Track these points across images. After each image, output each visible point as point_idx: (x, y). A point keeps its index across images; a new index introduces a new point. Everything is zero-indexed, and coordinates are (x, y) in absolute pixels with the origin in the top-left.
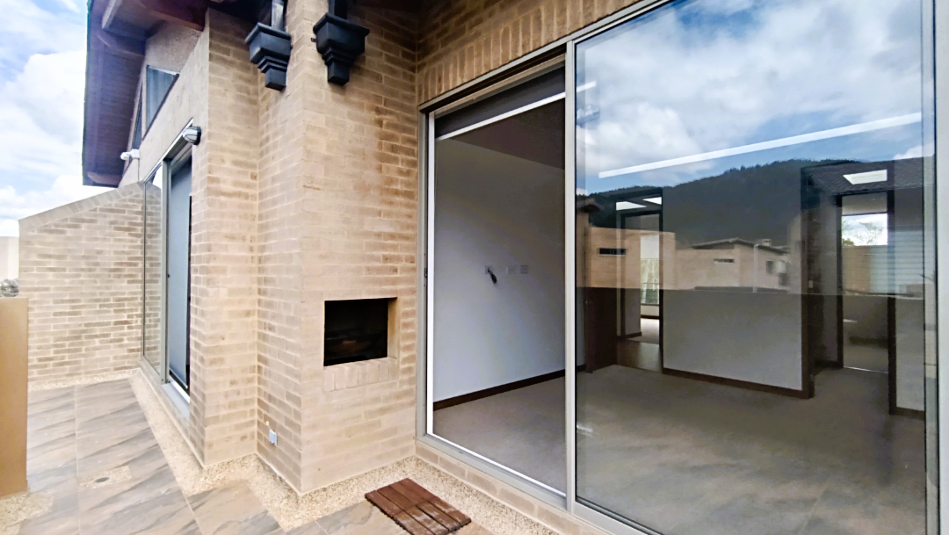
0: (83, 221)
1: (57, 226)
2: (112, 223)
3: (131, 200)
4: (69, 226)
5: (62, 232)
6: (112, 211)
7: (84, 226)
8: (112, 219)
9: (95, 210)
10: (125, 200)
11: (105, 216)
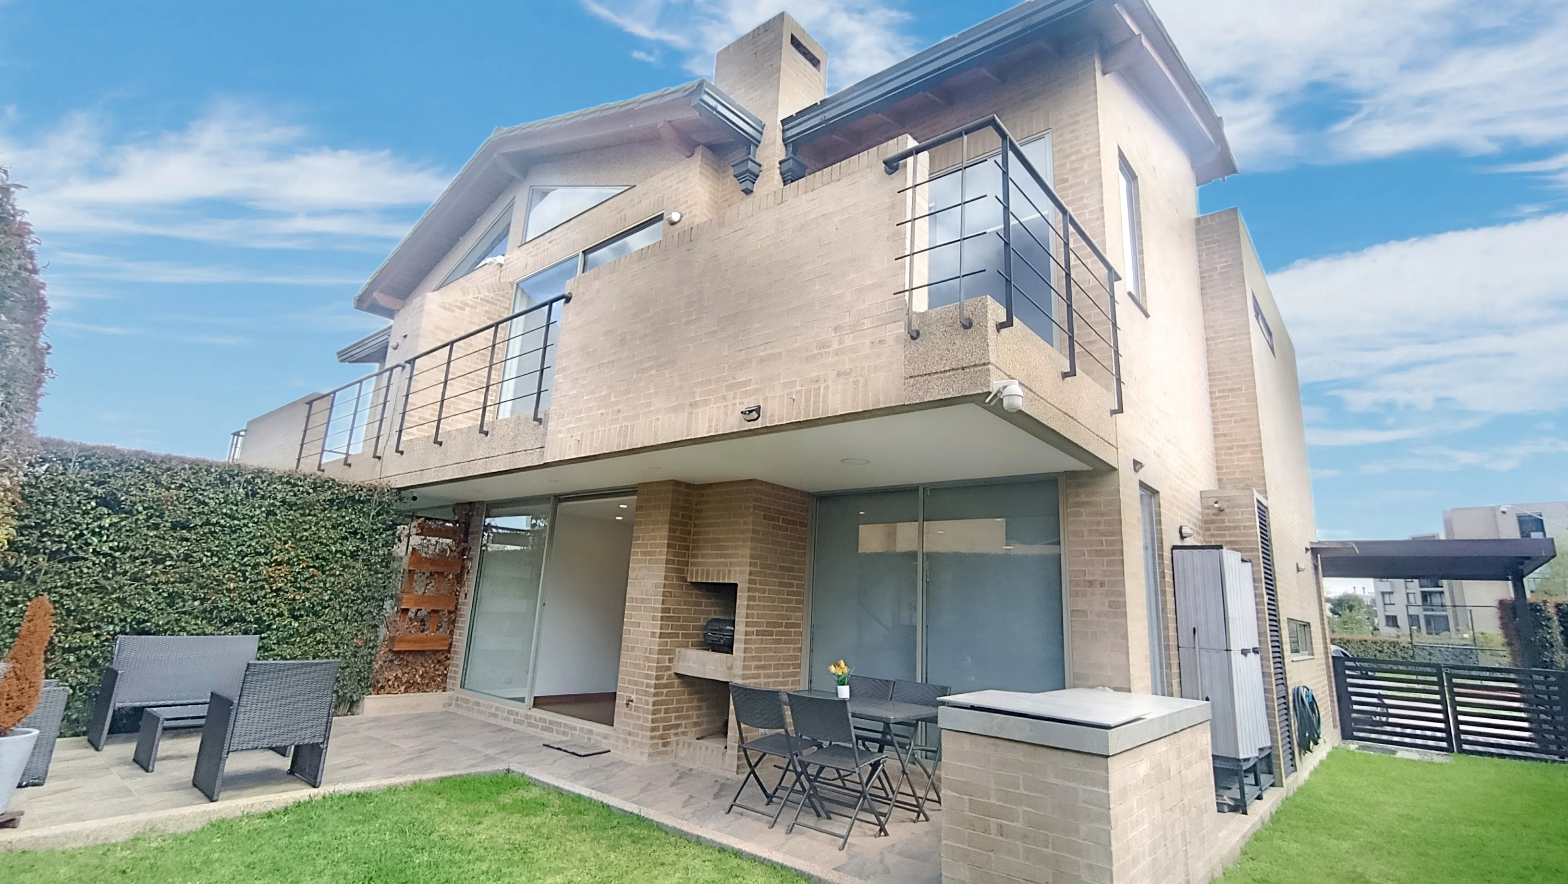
0: (467, 305)
1: (451, 305)
2: (487, 312)
3: (502, 296)
4: (458, 307)
5: (453, 311)
6: (488, 302)
7: (468, 309)
8: (487, 309)
9: (477, 298)
10: (498, 295)
11: (483, 306)
